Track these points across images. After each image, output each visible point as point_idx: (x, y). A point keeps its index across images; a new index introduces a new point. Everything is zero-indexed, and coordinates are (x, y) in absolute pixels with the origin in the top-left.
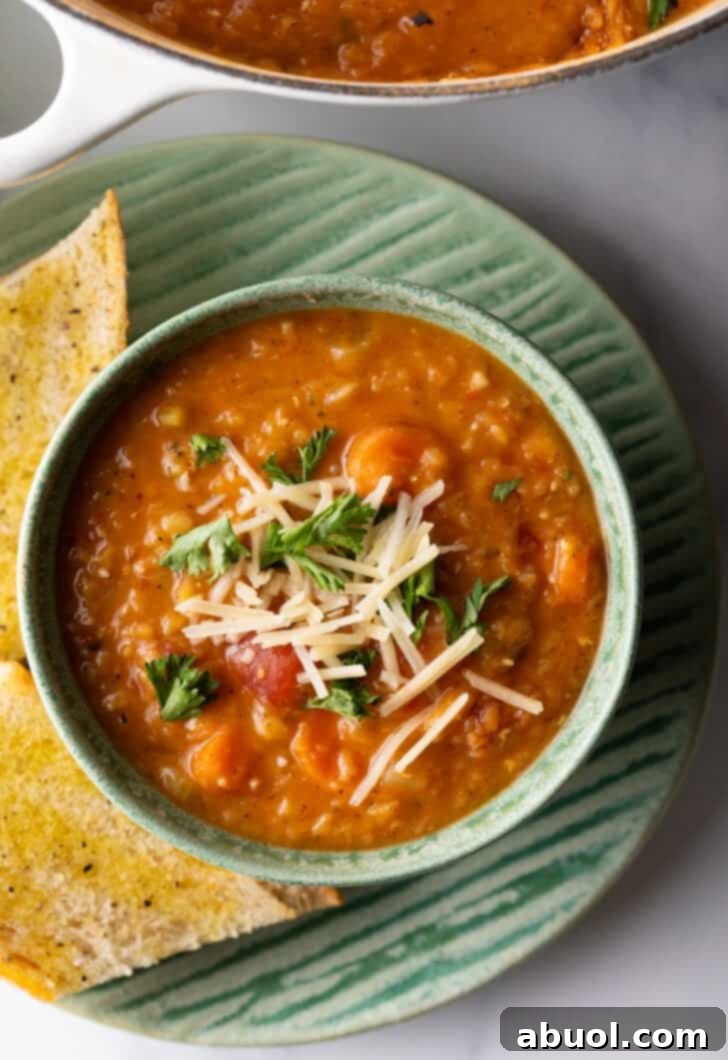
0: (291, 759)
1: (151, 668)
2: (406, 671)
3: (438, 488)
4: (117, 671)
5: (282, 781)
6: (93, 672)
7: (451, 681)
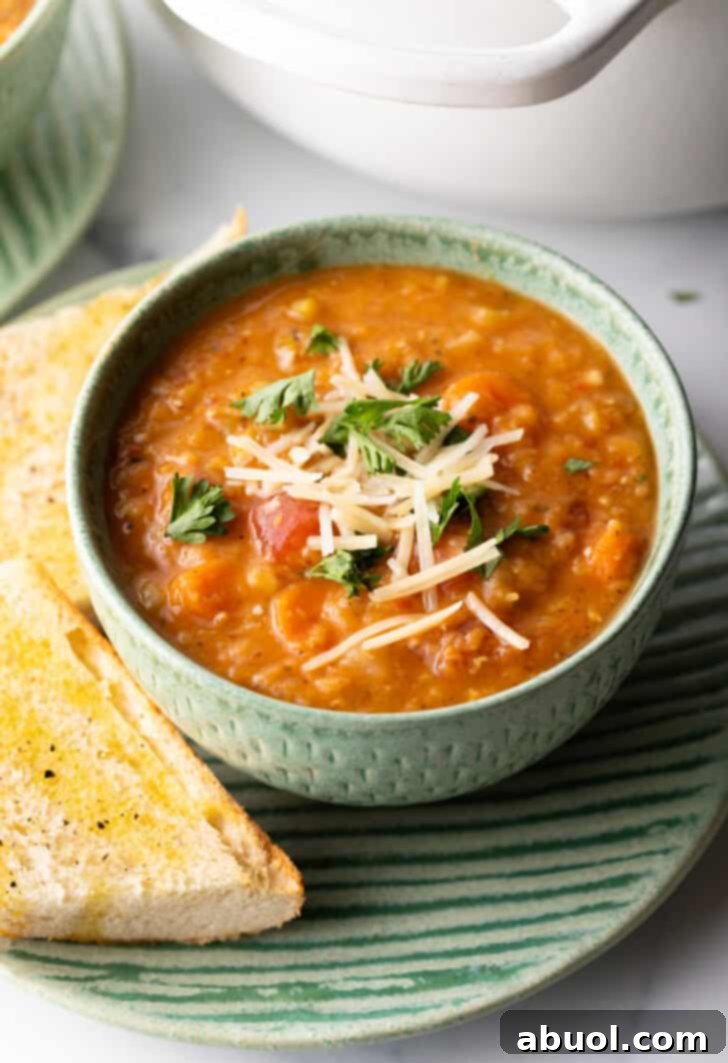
0: (266, 612)
2: (413, 568)
3: (516, 435)
5: (248, 626)
6: (123, 475)
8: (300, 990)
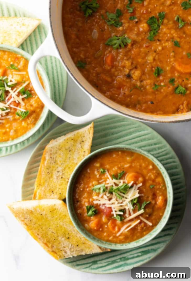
0: (108, 226)
1: (87, 207)
2: (130, 215)
3: (141, 185)
4: (81, 206)
5: (106, 230)
6: (77, 206)
7: (137, 218)
8: (123, 259)
